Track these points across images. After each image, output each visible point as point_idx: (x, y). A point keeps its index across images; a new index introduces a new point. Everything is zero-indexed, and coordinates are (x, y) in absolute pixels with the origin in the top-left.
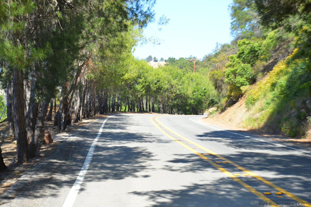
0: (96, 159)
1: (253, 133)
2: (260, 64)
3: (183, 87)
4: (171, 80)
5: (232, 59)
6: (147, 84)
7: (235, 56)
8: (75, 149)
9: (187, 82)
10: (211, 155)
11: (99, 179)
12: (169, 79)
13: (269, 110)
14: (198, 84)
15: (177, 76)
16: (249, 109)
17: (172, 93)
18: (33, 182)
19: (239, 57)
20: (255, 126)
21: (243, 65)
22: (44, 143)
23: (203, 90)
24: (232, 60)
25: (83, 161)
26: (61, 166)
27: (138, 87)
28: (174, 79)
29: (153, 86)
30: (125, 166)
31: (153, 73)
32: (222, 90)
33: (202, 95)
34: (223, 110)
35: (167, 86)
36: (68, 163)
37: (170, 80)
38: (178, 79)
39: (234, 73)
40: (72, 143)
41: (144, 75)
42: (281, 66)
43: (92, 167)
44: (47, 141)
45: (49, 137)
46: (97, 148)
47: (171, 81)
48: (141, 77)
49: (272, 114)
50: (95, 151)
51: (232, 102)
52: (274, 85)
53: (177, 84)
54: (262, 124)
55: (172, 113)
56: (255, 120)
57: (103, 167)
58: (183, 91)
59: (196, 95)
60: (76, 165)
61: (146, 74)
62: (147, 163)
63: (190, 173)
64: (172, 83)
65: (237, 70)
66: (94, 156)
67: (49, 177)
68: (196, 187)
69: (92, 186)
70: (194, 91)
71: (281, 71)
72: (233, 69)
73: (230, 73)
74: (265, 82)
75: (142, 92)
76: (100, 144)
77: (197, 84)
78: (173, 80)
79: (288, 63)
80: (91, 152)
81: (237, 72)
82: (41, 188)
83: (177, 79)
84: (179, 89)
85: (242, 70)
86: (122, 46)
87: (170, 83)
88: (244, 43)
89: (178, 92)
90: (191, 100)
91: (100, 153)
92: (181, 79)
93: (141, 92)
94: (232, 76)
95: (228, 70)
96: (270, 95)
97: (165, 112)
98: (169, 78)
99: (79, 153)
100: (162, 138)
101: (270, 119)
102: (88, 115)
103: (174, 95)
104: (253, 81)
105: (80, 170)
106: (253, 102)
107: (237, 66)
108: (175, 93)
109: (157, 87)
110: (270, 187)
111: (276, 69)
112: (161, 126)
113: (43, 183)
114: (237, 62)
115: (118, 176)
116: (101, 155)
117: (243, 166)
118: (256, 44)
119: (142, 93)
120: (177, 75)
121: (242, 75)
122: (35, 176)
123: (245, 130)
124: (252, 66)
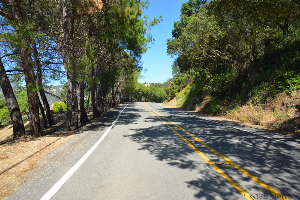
0: (121, 117)
1: (178, 109)
2: (181, 85)
7: (173, 83)
8: (114, 114)
9: (157, 91)
10: (161, 116)
11: (120, 124)
13: (184, 101)
16: (177, 101)
17: (152, 95)
18: (96, 125)
19: (174, 83)
20: (179, 107)
21: (176, 86)
22: (104, 112)
23: (163, 94)
25: (116, 118)
26: (108, 119)
27: (140, 93)
30: (130, 120)
31: (145, 88)
32: (169, 94)
33: (162, 96)
34: (169, 101)
35: (150, 93)
36: (110, 118)
39: (173, 88)
40: (114, 112)
42: (188, 86)
43: (119, 120)
44: (105, 111)
45: (106, 110)
46: (122, 114)
49: (184, 103)
50: (121, 115)
51: (172, 99)
52: (185, 93)
54: (181, 106)
55: (152, 102)
56: (179, 105)
57: (122, 120)
58: (156, 94)
60: (113, 119)
61: (143, 89)
62: (138, 119)
63: (152, 123)
64: (152, 92)
66: (120, 116)
67: (102, 123)
68: (153, 127)
69: (117, 127)
70: (160, 95)
71: (188, 88)
72: (172, 87)
74: (183, 92)
76: (123, 112)
77: (161, 92)
79: (191, 85)
80: (120, 115)
82: (98, 127)
86: (133, 78)
88: (176, 78)
89: (154, 95)
90: (159, 97)
91: (123, 115)
94: (172, 90)
95: (171, 87)
96: (184, 96)
97: (149, 102)
99: (115, 115)
100: (146, 110)
101: (184, 104)
102: (122, 102)
104: (179, 91)
105: (114, 121)
106: (178, 99)
110: (178, 128)
111: (186, 87)
112: (146, 106)
113: (99, 126)
114: (174, 85)
115: (127, 123)
116: (123, 116)
117: (171, 120)
118: (180, 79)
119: (141, 95)
120: (154, 89)
121: (175, 89)
122: (97, 123)
123: (175, 108)
124: (179, 86)
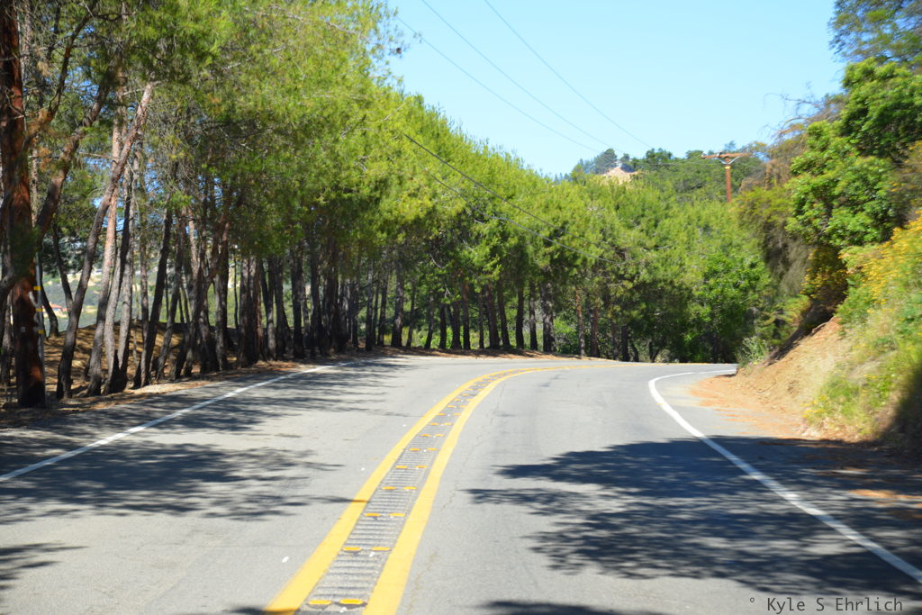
3: (664, 255)
4: (617, 227)
5: (817, 139)
6: (513, 241)
7: (831, 127)
9: (683, 236)
12: (608, 226)
14: (731, 244)
15: (641, 212)
17: (622, 277)
19: (847, 130)
21: (860, 162)
23: (747, 270)
24: (819, 144)
27: (476, 254)
28: (630, 227)
29: (536, 252)
31: (540, 200)
32: (787, 264)
33: (742, 285)
35: (593, 254)
37: (612, 229)
38: (643, 225)
39: (824, 195)
41: (497, 210)
47: (615, 233)
48: (486, 218)
51: (815, 319)
53: (642, 245)
55: (626, 359)
58: (666, 270)
59: (719, 289)
61: (505, 206)
64: (620, 242)
65: (835, 182)
70: (712, 274)
72: (819, 180)
73: (806, 194)
74: (918, 226)
75: (491, 273)
77: (725, 249)
78: (622, 230)
81: (836, 191)
83: (640, 227)
84: (647, 264)
85: (857, 184)
87: (610, 240)
89: (644, 275)
90: (703, 305)
92: (656, 226)
93: (487, 273)
94: (814, 210)
95: (800, 184)
97: (594, 352)
98: (608, 220)
103: (630, 285)
104: (892, 224)
107: (838, 168)
108: (631, 280)
109: (556, 257)
114: (837, 151)
119: (489, 276)
120: (644, 210)
121: (854, 205)
124: (897, 164)
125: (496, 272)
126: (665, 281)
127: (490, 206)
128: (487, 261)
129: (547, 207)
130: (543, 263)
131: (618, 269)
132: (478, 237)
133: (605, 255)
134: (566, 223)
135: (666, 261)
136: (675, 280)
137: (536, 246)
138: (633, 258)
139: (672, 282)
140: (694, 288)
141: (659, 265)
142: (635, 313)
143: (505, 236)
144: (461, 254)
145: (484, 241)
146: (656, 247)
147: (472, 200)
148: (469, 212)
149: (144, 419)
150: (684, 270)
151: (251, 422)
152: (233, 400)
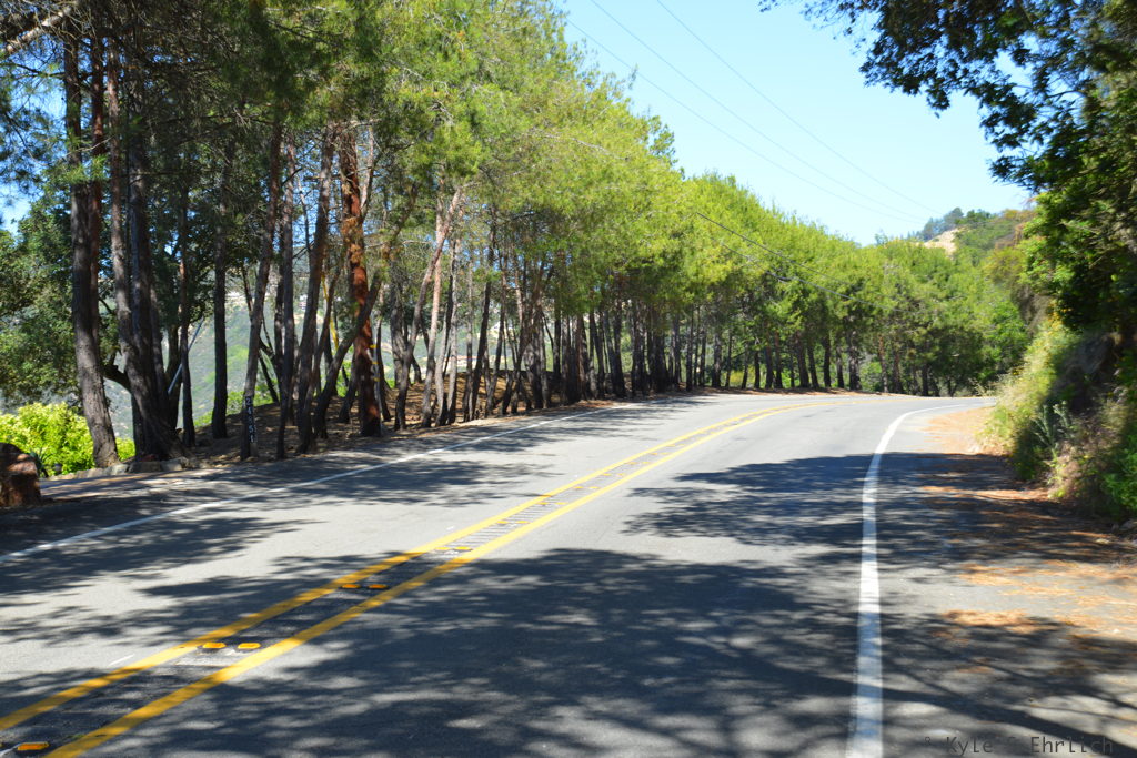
3: (954, 305)
4: (911, 282)
6: (813, 297)
9: (973, 288)
12: (903, 281)
15: (934, 268)
17: (917, 325)
27: (780, 308)
28: (924, 281)
29: (835, 306)
37: (906, 283)
38: (935, 280)
41: (798, 271)
47: (910, 287)
48: (789, 275)
53: (934, 296)
55: (926, 394)
58: (956, 318)
64: (913, 294)
75: (794, 324)
83: (932, 281)
84: (939, 313)
87: (904, 293)
89: (937, 323)
94: (1042, 265)
97: (897, 387)
98: (903, 276)
108: (925, 326)
109: (853, 309)
119: (792, 327)
125: (798, 322)
126: (956, 327)
127: (792, 268)
128: (791, 313)
129: (845, 267)
130: (841, 314)
131: (914, 317)
132: (783, 292)
133: (901, 306)
134: (861, 280)
135: (956, 310)
136: (965, 326)
137: (834, 300)
138: (927, 307)
139: (962, 328)
140: (984, 333)
141: (950, 314)
142: (930, 355)
143: (806, 293)
144: (768, 308)
145: (787, 298)
146: (948, 298)
147: (775, 263)
148: (774, 273)
149: (446, 444)
150: (973, 318)
151: (529, 446)
152: (532, 431)
